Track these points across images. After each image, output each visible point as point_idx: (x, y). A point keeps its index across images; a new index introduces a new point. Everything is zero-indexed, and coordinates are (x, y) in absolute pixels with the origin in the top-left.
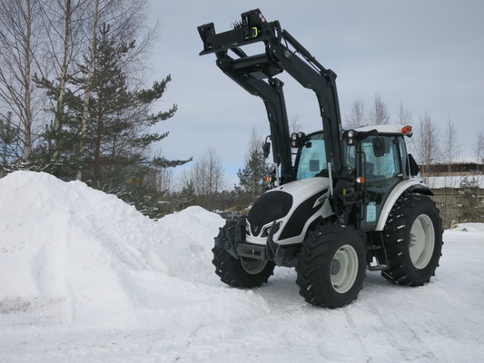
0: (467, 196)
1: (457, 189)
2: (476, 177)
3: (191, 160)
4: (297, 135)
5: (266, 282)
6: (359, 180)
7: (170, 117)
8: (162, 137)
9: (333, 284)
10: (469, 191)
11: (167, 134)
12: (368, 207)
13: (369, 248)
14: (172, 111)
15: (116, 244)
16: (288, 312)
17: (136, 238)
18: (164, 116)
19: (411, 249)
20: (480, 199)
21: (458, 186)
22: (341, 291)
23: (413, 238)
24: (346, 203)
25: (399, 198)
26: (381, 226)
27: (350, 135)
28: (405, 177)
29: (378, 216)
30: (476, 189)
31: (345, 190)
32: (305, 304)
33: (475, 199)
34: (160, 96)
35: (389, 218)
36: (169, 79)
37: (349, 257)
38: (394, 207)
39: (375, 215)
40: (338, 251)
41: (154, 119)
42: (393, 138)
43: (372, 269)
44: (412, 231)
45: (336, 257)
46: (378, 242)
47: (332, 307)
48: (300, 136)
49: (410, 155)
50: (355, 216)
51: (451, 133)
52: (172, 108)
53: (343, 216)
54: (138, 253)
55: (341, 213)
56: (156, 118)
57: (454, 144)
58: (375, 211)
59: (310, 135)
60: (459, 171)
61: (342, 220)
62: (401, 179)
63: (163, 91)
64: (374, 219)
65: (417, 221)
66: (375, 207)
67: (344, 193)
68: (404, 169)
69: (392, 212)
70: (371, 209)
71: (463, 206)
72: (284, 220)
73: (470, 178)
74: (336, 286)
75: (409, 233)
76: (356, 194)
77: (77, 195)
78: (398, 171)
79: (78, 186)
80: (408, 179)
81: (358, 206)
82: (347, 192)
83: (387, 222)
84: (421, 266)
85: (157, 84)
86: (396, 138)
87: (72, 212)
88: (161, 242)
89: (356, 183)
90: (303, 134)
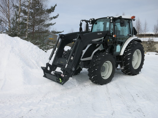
0: (150, 44)
1: (147, 42)
2: (153, 38)
3: (63, 31)
4: (92, 19)
5: (80, 73)
6: (114, 36)
7: (57, 18)
8: (54, 24)
9: (102, 75)
10: (151, 42)
11: (55, 23)
12: (117, 47)
13: (117, 62)
14: (57, 16)
15: (27, 59)
16: (85, 86)
17: (35, 57)
18: (55, 18)
19: (133, 62)
20: (154, 45)
21: (147, 41)
22: (105, 78)
23: (133, 58)
24: (109, 45)
25: (129, 43)
26: (122, 54)
27: (111, 19)
28: (132, 35)
29: (121, 50)
30: (153, 42)
31: (108, 40)
32: (92, 83)
33: (152, 45)
34: (53, 11)
35: (125, 51)
36: (56, 5)
37: (109, 65)
38: (127, 47)
39: (120, 49)
40: (105, 63)
41: (51, 19)
42: (128, 21)
43: (118, 69)
44: (133, 56)
45: (104, 65)
46: (120, 60)
47: (102, 85)
48: (93, 20)
49: (134, 27)
50: (112, 50)
51: (146, 24)
52: (57, 15)
53: (107, 50)
54: (35, 62)
55: (107, 49)
56: (52, 18)
57: (147, 28)
58: (120, 48)
59: (97, 20)
60: (148, 36)
61: (107, 51)
62: (130, 36)
63: (54, 9)
64: (119, 51)
65: (135, 52)
66: (120, 47)
67: (108, 41)
68: (131, 32)
69: (126, 48)
70: (118, 47)
71: (148, 47)
72: (84, 51)
73: (151, 38)
74: (103, 76)
75: (132, 56)
76: (113, 41)
77: (16, 42)
78: (129, 33)
79: (17, 38)
80: (133, 36)
81: (113, 46)
82: (109, 41)
83: (124, 52)
84: (136, 68)
85: (52, 7)
86: (129, 21)
87: (12, 48)
88: (45, 58)
89: (113, 37)
90: (94, 19)
